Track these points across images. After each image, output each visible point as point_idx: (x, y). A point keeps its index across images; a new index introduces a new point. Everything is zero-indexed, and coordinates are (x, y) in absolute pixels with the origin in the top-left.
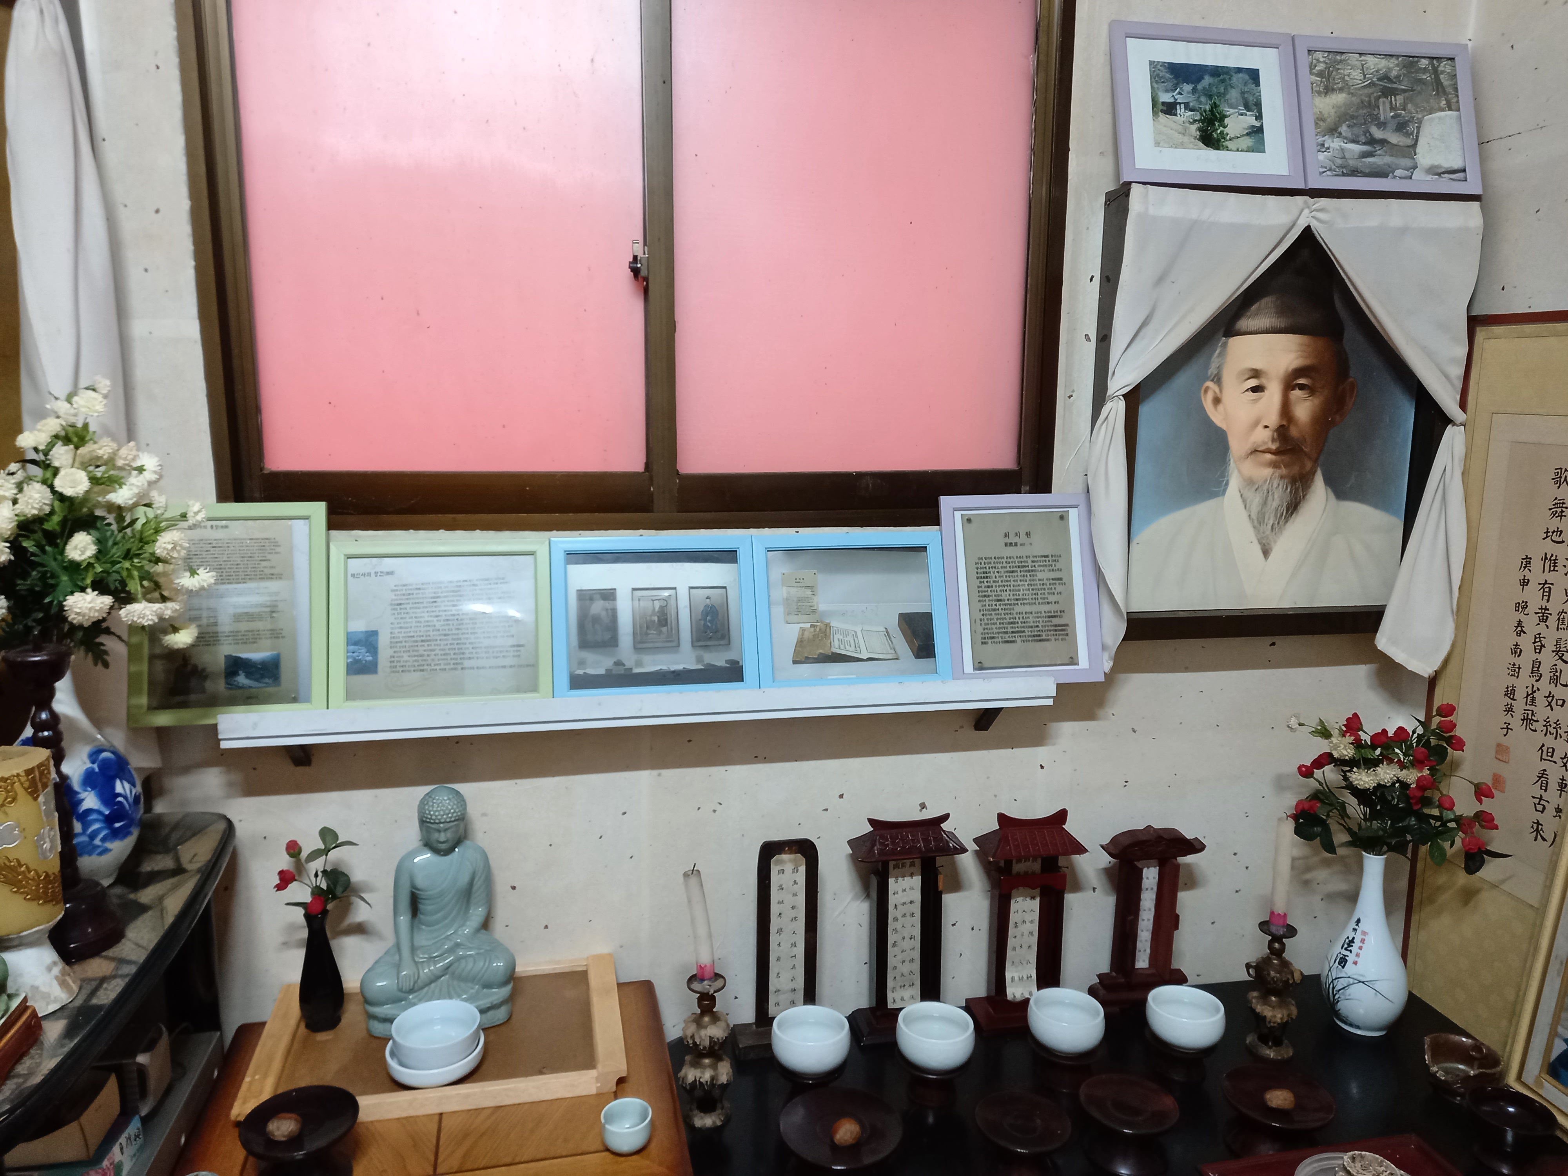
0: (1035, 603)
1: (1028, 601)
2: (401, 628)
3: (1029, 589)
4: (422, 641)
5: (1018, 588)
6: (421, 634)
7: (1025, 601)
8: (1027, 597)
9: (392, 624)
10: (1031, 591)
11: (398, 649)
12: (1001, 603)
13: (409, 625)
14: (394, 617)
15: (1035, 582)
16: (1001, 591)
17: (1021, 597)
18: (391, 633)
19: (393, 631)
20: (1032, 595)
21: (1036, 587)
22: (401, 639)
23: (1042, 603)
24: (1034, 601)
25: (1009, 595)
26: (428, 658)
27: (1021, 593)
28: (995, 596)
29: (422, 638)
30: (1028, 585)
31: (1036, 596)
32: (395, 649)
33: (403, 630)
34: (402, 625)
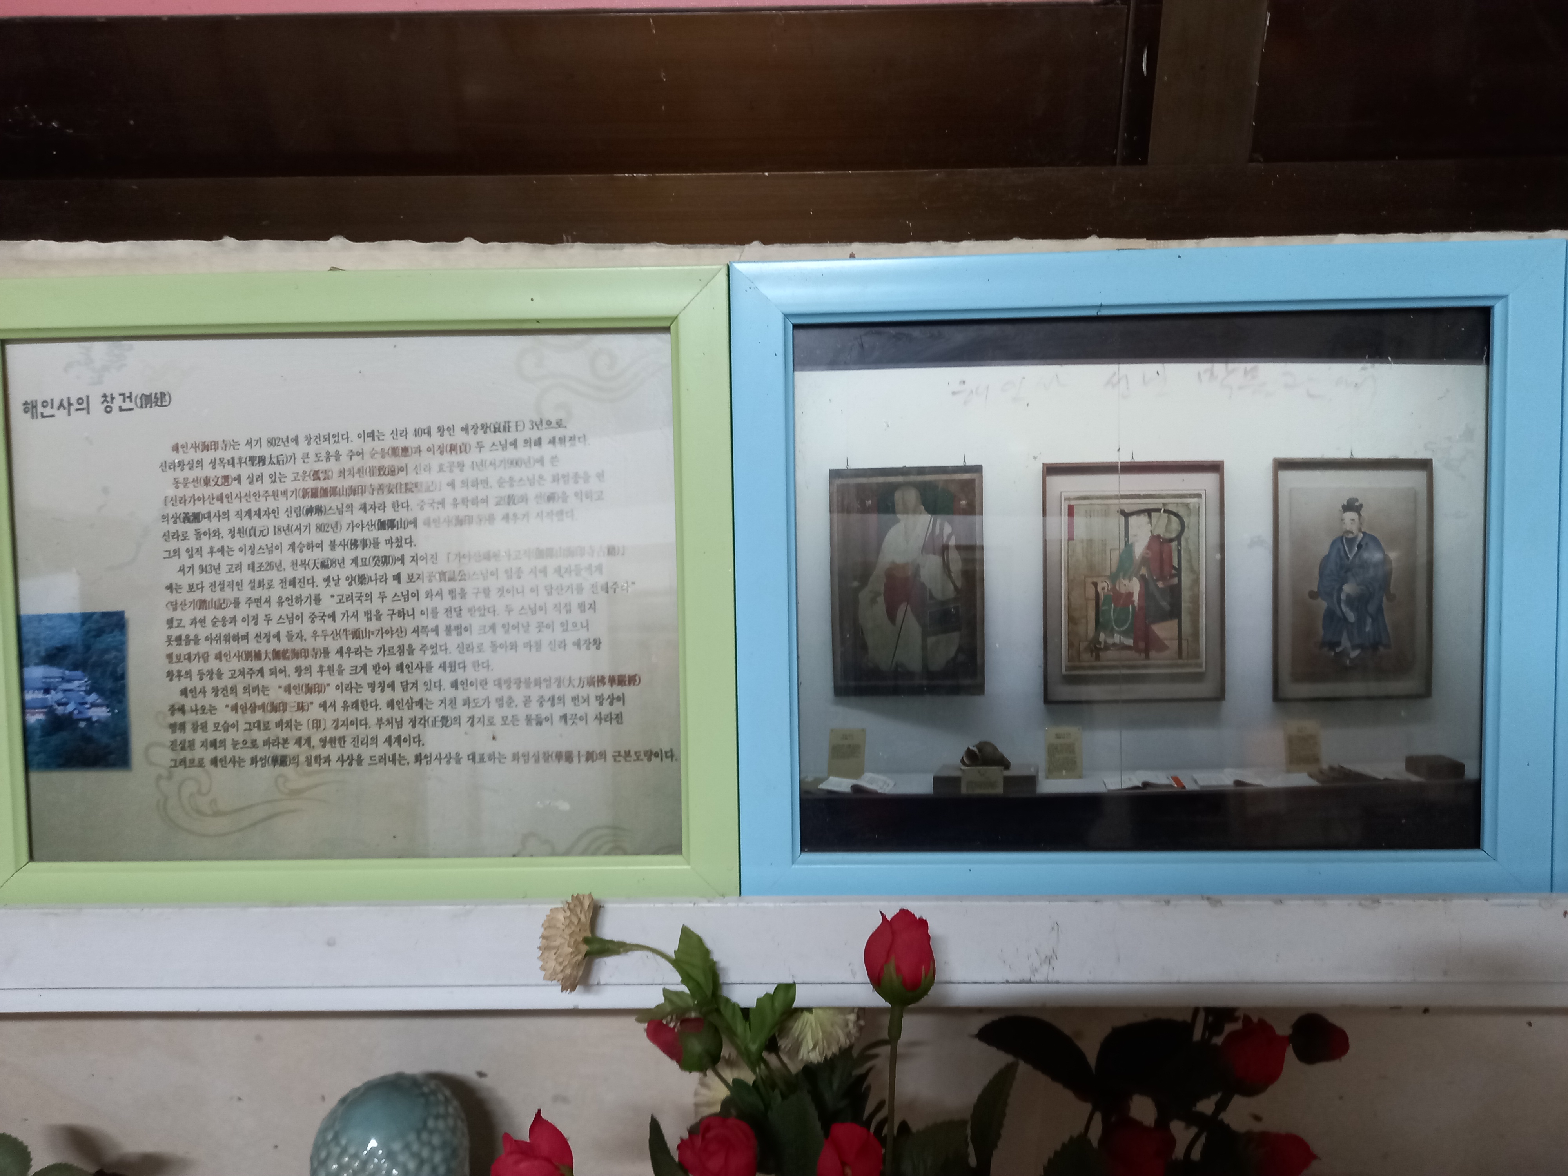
2: (203, 604)
4: (277, 655)
6: (273, 628)
9: (170, 587)
11: (195, 682)
13: (229, 594)
14: (176, 563)
18: (170, 622)
19: (178, 614)
22: (204, 647)
26: (301, 717)
29: (274, 645)
32: (185, 683)
33: (210, 614)
34: (207, 595)
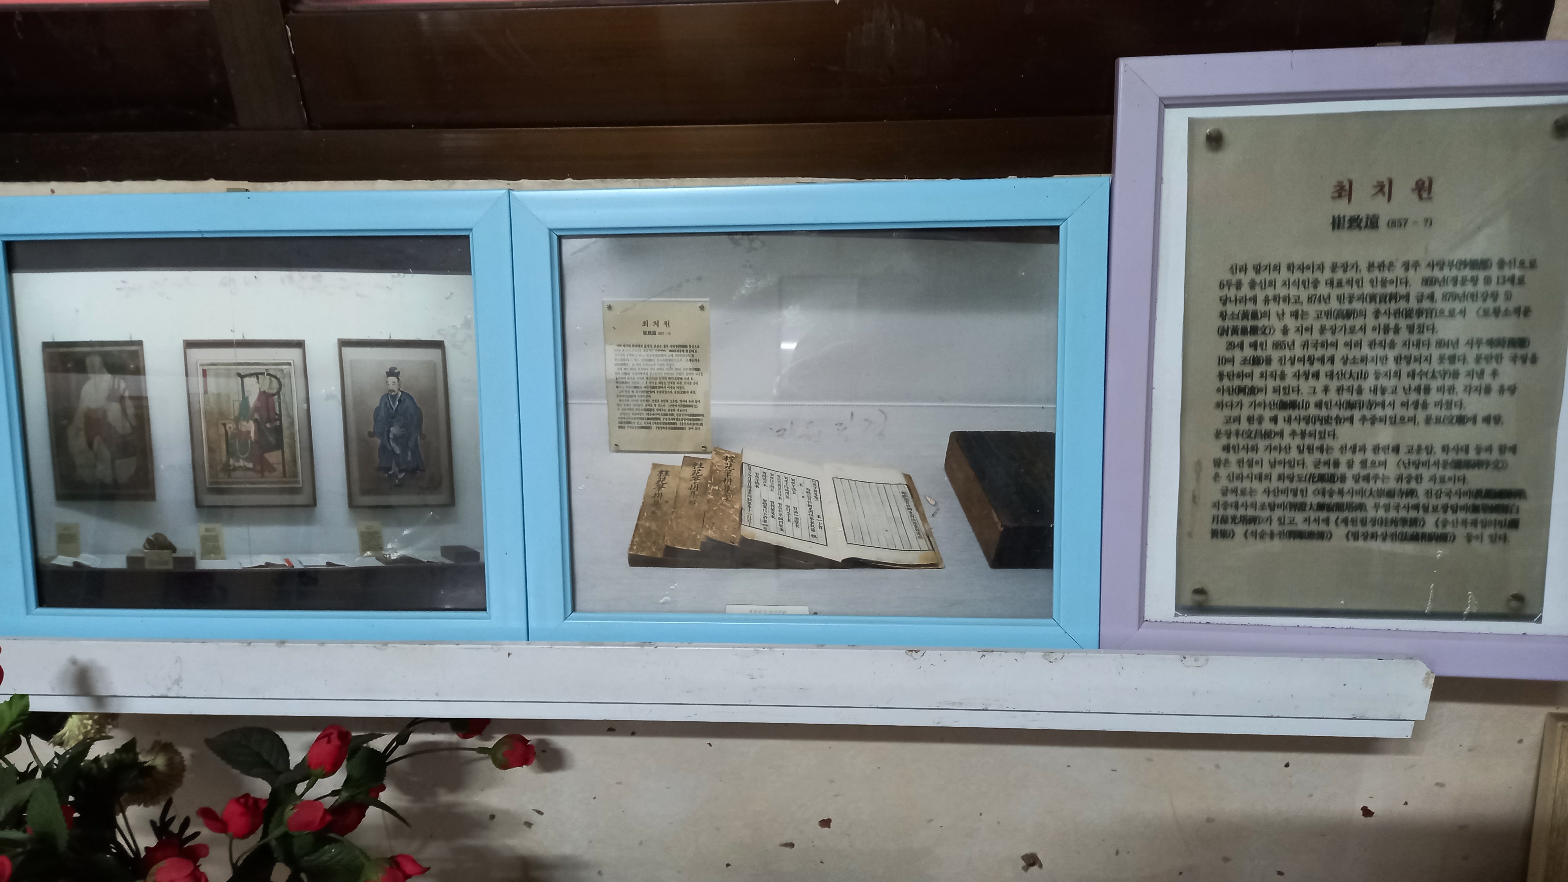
0: (1413, 420)
1: (1389, 412)
3: (1398, 375)
5: (1356, 369)
7: (1379, 412)
8: (1388, 398)
10: (1406, 381)
12: (1294, 413)
15: (1424, 352)
16: (1297, 375)
17: (1366, 396)
20: (1407, 391)
21: (1425, 367)
23: (1438, 421)
24: (1411, 412)
27: (1371, 382)
28: (1276, 390)
30: (1398, 359)
31: (1422, 398)
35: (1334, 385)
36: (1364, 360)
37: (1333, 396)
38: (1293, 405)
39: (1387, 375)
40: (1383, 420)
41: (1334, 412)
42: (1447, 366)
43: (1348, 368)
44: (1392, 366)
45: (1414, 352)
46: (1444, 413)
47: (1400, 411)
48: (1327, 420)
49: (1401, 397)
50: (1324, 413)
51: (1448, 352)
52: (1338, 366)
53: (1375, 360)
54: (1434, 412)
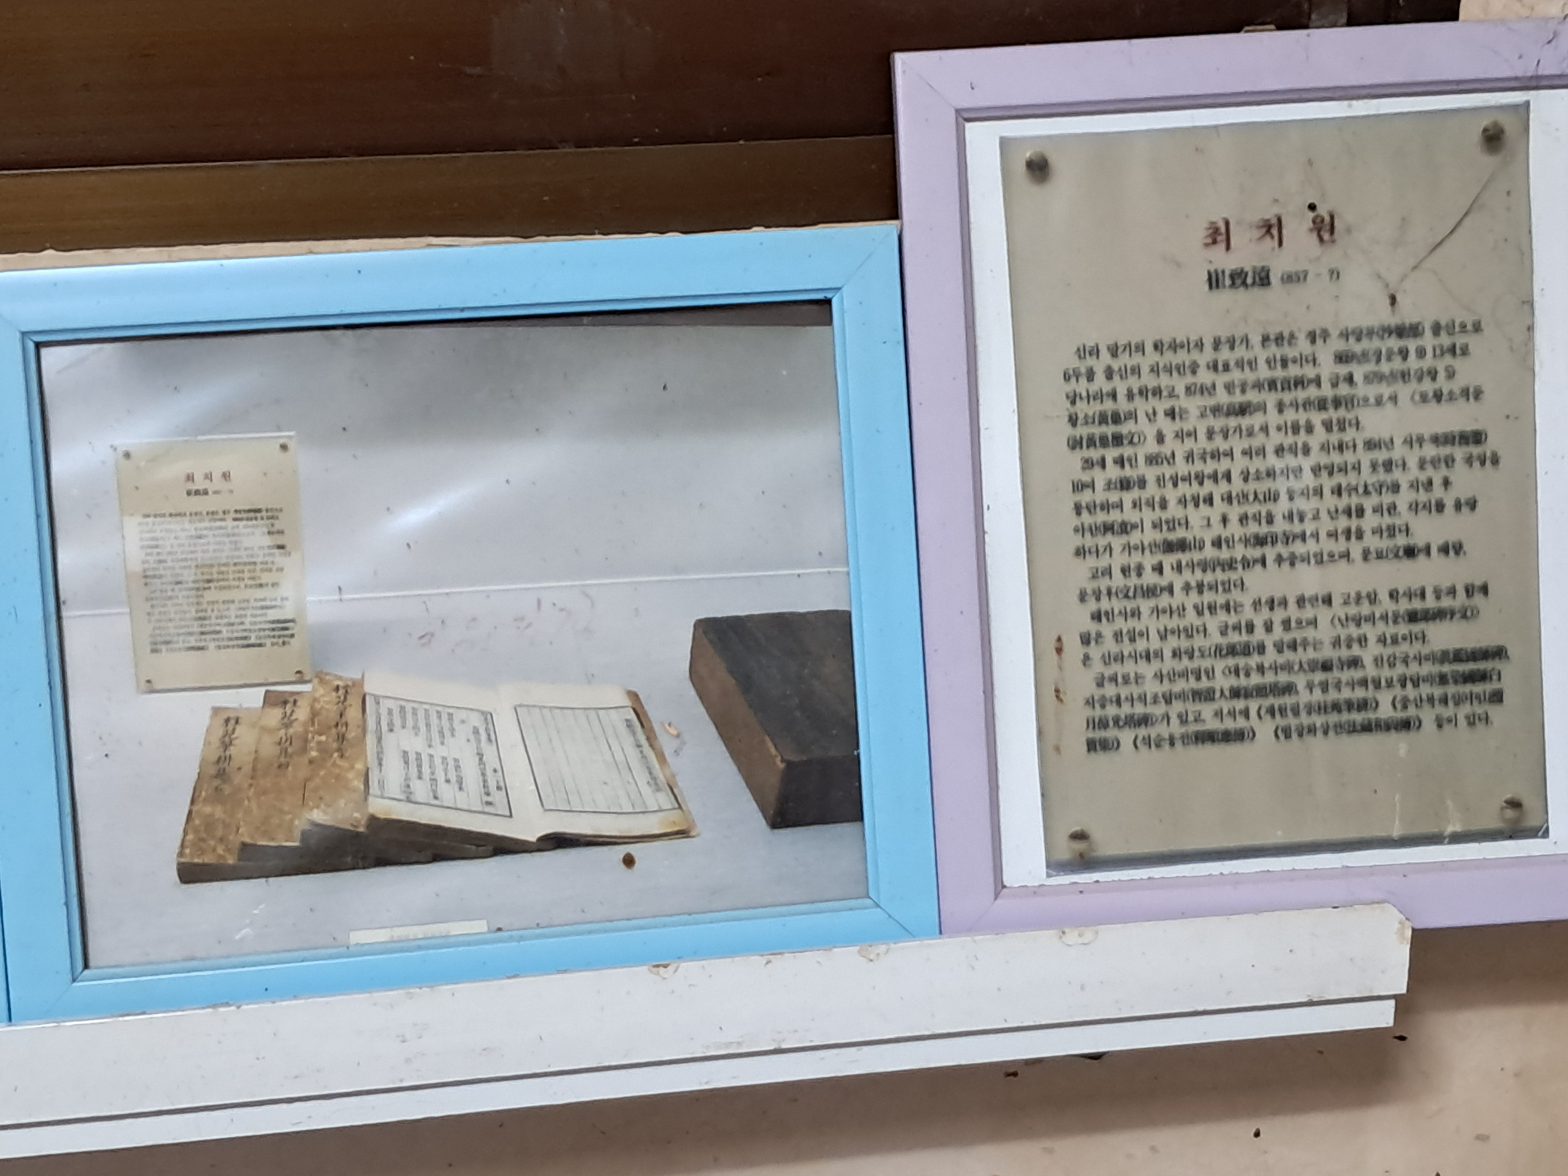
0: (1346, 555)
1: (1311, 546)
3: (1319, 492)
5: (1263, 487)
7: (1299, 548)
8: (1309, 527)
10: (1330, 501)
12: (1184, 557)
15: (1349, 457)
16: (1183, 502)
17: (1280, 526)
20: (1333, 515)
21: (1352, 478)
23: (1380, 555)
24: (1341, 545)
25: (1225, 520)
27: (1282, 506)
28: (1156, 525)
30: (1316, 470)
31: (1354, 523)
35: (1234, 512)
36: (1271, 474)
37: (1235, 529)
38: (1182, 546)
39: (1306, 493)
40: (1306, 559)
41: (1239, 552)
42: (1382, 476)
43: (1252, 486)
44: (1308, 479)
45: (1336, 458)
46: (1385, 543)
47: (1328, 545)
48: (1230, 565)
49: (1326, 525)
50: (1224, 554)
51: (1381, 456)
52: (1237, 486)
53: (1286, 472)
54: (1372, 542)
